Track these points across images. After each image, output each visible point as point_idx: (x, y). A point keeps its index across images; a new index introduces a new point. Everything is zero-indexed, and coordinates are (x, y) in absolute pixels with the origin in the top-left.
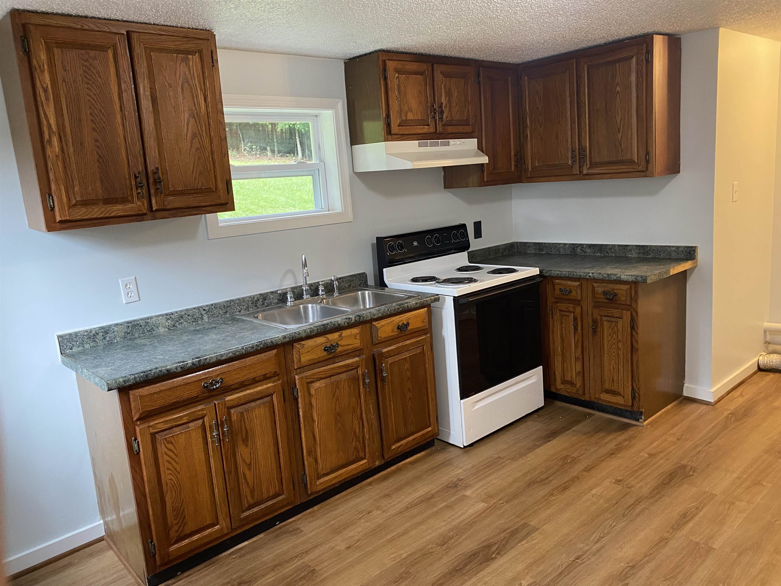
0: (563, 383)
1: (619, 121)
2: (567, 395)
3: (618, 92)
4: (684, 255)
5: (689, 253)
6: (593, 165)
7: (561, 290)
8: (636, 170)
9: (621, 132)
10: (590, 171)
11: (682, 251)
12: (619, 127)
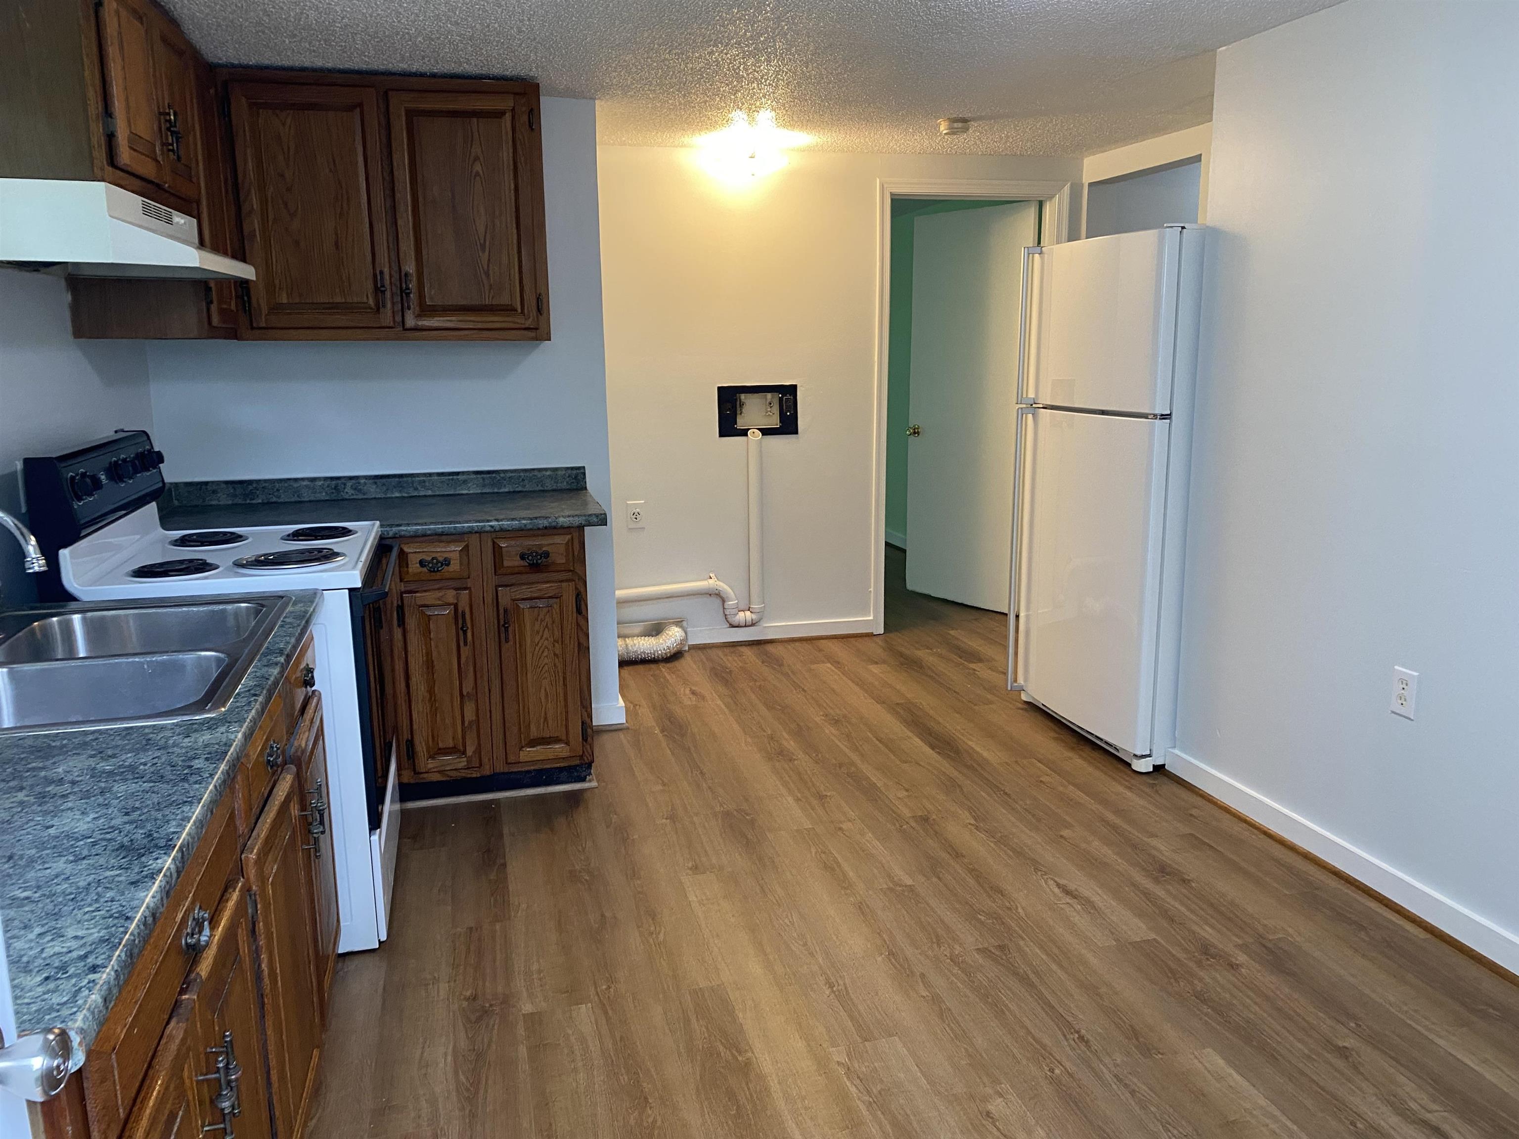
0: (432, 757)
1: (481, 230)
2: (444, 779)
3: (477, 174)
4: (567, 483)
5: (576, 478)
6: (426, 310)
7: (422, 563)
8: (523, 326)
9: (487, 249)
10: (420, 323)
11: (563, 477)
12: (482, 242)
